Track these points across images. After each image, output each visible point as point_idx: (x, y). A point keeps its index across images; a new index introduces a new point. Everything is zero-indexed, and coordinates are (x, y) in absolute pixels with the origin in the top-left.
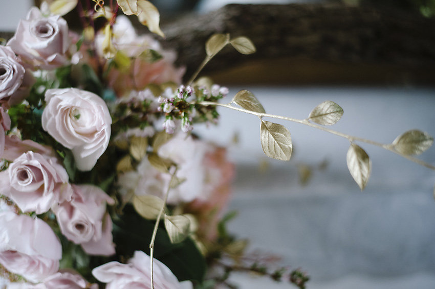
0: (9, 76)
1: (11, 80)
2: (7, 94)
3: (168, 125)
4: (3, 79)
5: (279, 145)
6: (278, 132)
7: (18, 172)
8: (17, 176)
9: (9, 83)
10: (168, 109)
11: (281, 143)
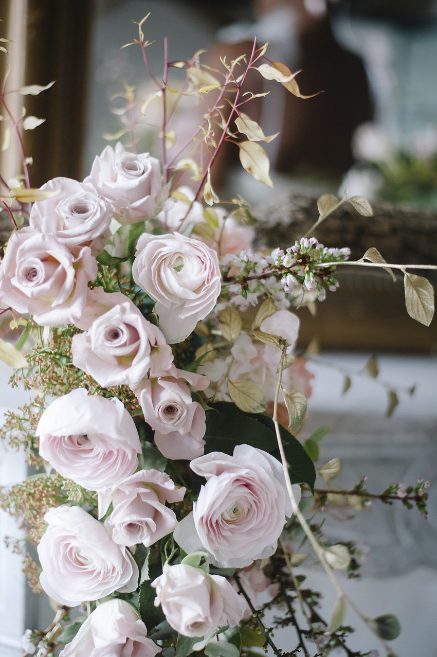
0: (95, 214)
1: (98, 219)
2: (91, 237)
3: (291, 281)
4: (86, 219)
5: (422, 303)
6: (422, 288)
7: (105, 330)
8: (104, 335)
9: (95, 222)
10: (288, 262)
11: (424, 302)
